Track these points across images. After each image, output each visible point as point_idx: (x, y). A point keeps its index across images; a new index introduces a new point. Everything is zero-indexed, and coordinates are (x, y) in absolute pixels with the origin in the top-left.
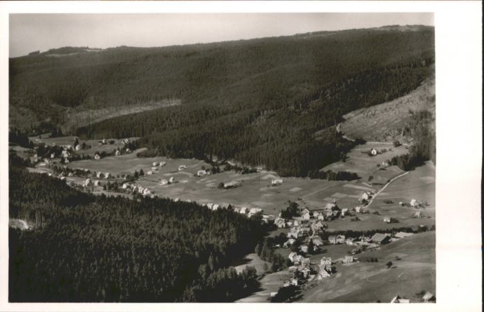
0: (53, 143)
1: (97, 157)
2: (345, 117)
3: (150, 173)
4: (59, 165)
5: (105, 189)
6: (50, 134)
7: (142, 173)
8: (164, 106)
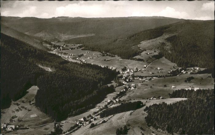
0: (58, 44)
1: (70, 49)
2: (141, 42)
3: (85, 55)
4: (59, 51)
5: (72, 59)
6: (57, 41)
7: (83, 55)
8: (90, 35)
